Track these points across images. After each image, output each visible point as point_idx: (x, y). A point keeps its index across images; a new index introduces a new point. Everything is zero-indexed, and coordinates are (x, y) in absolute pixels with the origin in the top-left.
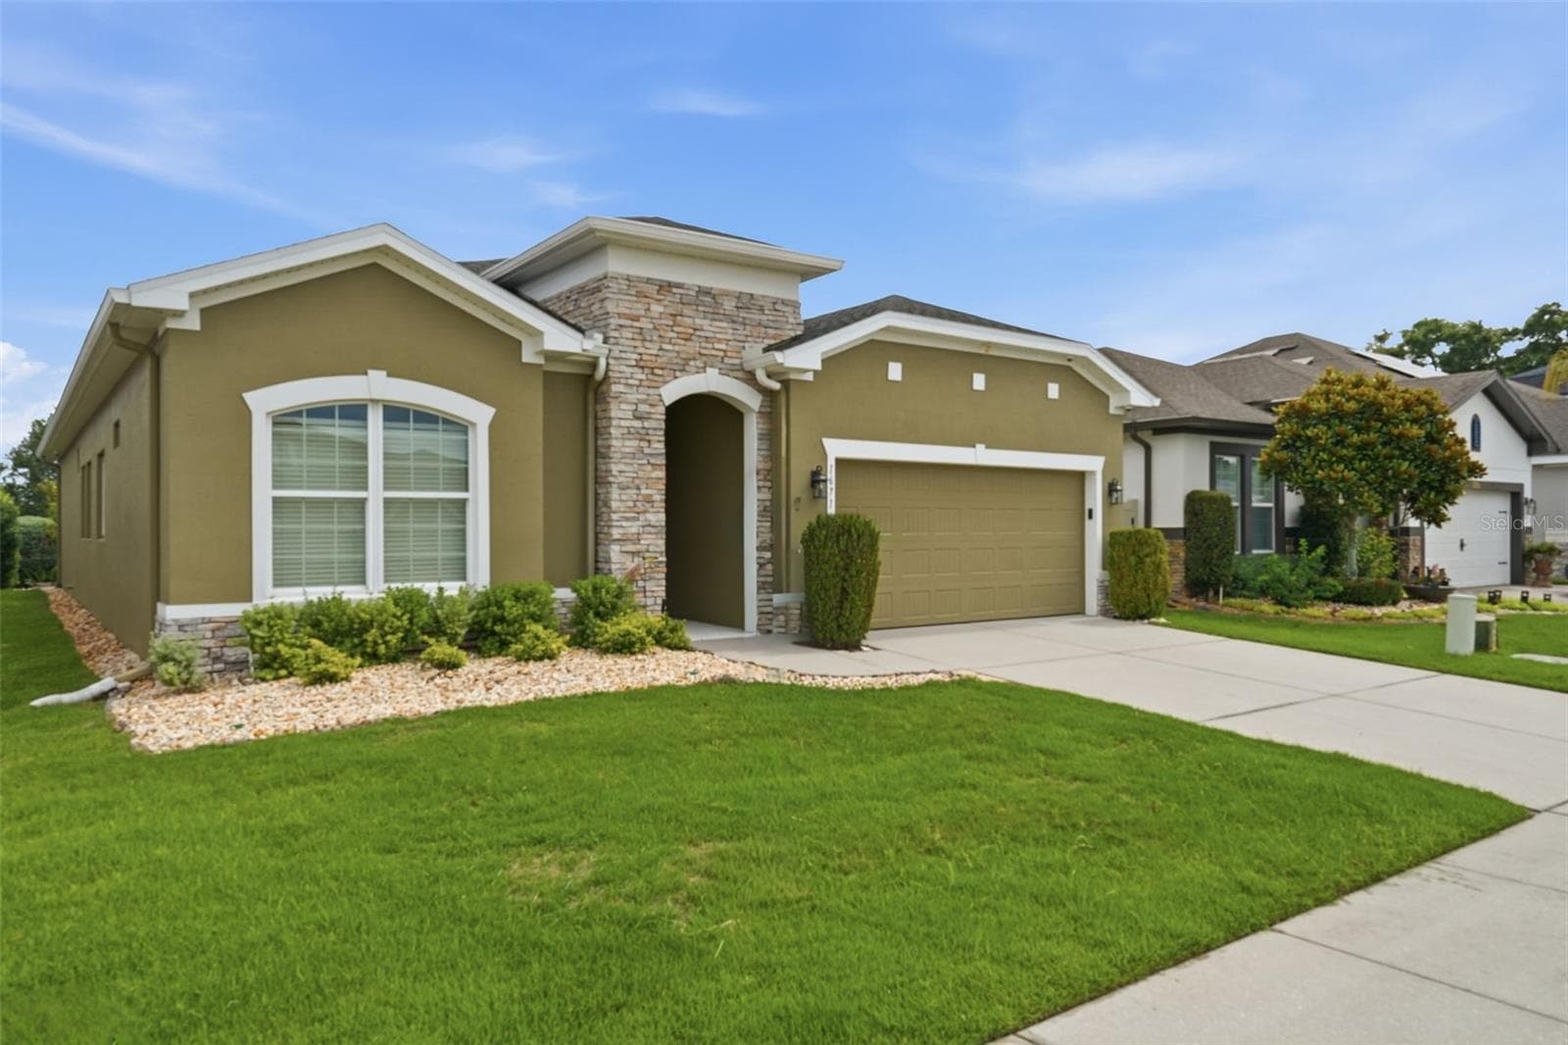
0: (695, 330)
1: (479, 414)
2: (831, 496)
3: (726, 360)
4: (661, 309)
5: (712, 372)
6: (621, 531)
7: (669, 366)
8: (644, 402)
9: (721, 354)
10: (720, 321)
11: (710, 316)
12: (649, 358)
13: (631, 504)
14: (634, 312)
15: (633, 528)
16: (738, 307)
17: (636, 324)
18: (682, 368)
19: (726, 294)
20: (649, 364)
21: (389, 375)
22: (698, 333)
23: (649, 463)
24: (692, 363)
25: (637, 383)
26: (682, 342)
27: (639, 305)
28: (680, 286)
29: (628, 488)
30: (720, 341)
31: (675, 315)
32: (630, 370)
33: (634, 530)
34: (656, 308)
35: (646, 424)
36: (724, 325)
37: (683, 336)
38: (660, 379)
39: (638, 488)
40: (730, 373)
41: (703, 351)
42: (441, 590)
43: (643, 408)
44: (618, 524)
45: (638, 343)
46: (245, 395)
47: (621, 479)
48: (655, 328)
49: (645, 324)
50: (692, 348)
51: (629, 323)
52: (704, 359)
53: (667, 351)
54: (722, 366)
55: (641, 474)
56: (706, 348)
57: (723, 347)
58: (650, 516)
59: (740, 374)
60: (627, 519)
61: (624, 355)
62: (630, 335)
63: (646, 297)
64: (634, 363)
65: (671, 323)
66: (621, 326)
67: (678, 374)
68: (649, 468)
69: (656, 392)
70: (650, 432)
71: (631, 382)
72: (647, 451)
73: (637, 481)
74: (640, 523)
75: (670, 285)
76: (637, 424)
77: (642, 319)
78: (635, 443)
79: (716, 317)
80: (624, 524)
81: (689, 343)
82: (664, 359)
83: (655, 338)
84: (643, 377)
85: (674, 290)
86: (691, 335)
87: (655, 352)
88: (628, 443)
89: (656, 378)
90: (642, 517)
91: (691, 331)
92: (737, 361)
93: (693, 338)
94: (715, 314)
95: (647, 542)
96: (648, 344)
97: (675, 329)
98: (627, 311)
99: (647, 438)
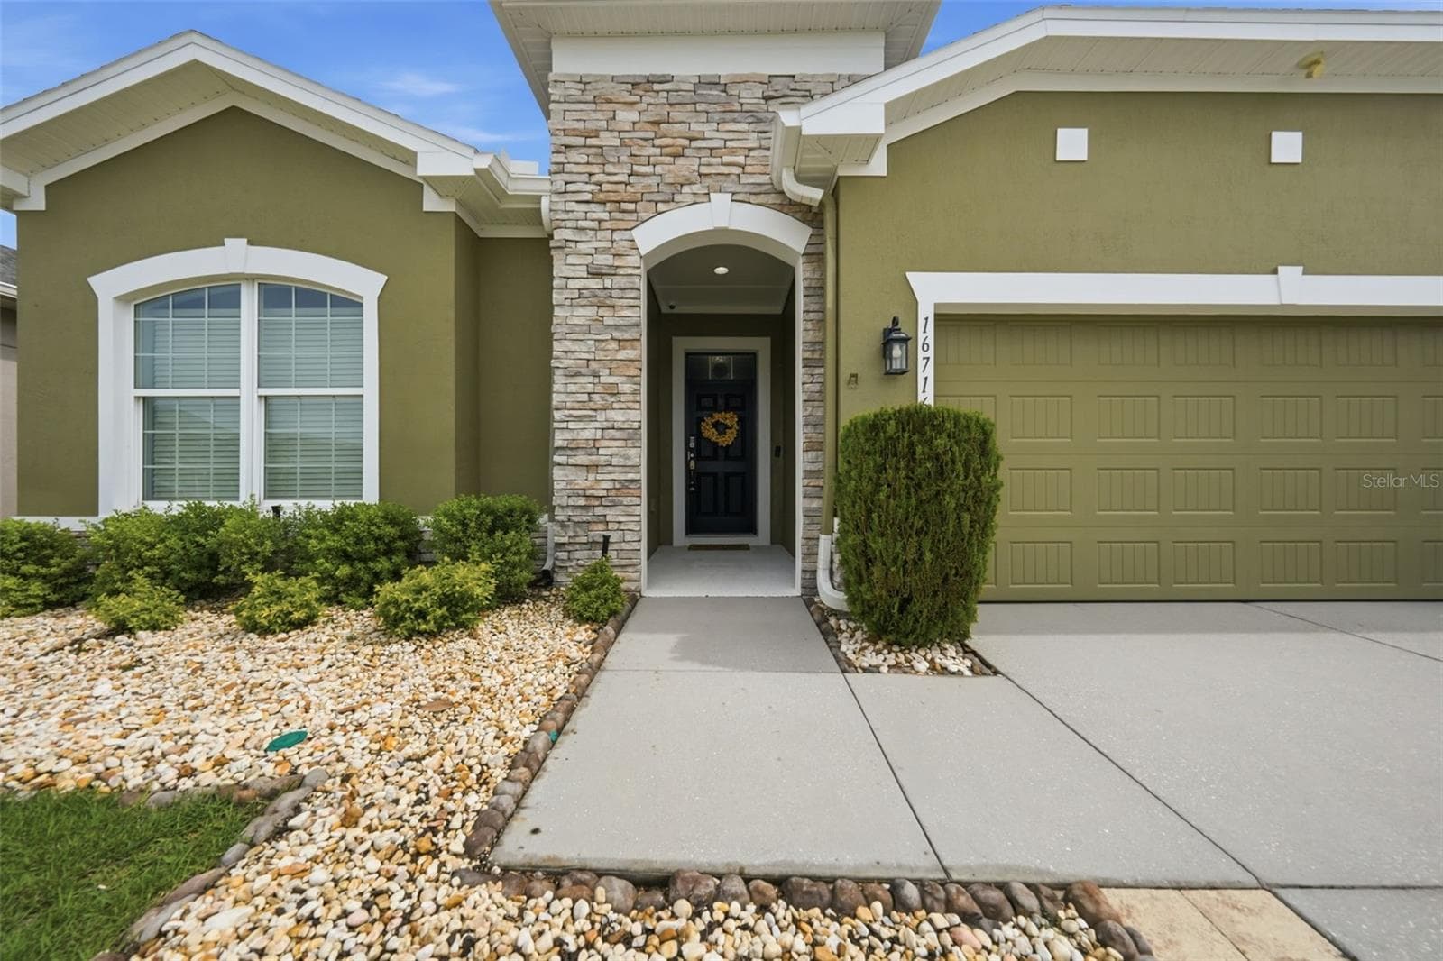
0: (691, 139)
1: (365, 283)
2: (926, 372)
3: (744, 179)
4: (635, 117)
5: (721, 200)
6: (568, 435)
7: (646, 197)
8: (605, 251)
9: (738, 170)
10: (734, 121)
11: (717, 117)
12: (610, 187)
13: (585, 397)
14: (589, 125)
15: (588, 432)
16: (767, 99)
17: (590, 142)
18: (670, 196)
19: (743, 81)
20: (613, 197)
21: (250, 243)
22: (694, 144)
23: (612, 339)
24: (686, 189)
25: (594, 225)
26: (670, 159)
27: (599, 115)
28: (663, 80)
29: (578, 374)
30: (733, 152)
31: (658, 123)
32: (584, 207)
33: (587, 434)
34: (626, 116)
35: (608, 283)
36: (744, 126)
37: (668, 150)
38: (634, 217)
39: (596, 375)
40: (753, 198)
41: (704, 170)
42: (276, 510)
43: (604, 260)
44: (564, 425)
45: (595, 169)
46: (89, 279)
47: (567, 363)
48: (623, 144)
49: (608, 139)
50: (686, 166)
51: (581, 141)
52: (708, 181)
53: (644, 175)
54: (739, 189)
55: (600, 355)
56: (709, 165)
57: (741, 159)
58: (612, 415)
59: (771, 199)
60: (579, 419)
61: (571, 187)
62: (585, 159)
63: (610, 101)
64: (588, 197)
65: (651, 135)
66: (566, 146)
67: (661, 207)
68: (614, 345)
69: (627, 235)
70: (615, 293)
71: (582, 224)
72: (608, 321)
73: (593, 365)
74: (597, 425)
75: (649, 80)
76: (594, 283)
77: (601, 134)
78: (591, 311)
79: (728, 116)
80: (571, 425)
81: (680, 161)
82: (639, 188)
83: (624, 158)
84: (605, 216)
85: (656, 87)
86: (684, 147)
87: (623, 178)
88: (580, 311)
89: (627, 216)
90: (601, 416)
91: (686, 142)
92: (765, 179)
93: (687, 152)
94: (728, 112)
95: (609, 452)
96: (610, 168)
97: (657, 142)
98: (580, 125)
99: (608, 302)
